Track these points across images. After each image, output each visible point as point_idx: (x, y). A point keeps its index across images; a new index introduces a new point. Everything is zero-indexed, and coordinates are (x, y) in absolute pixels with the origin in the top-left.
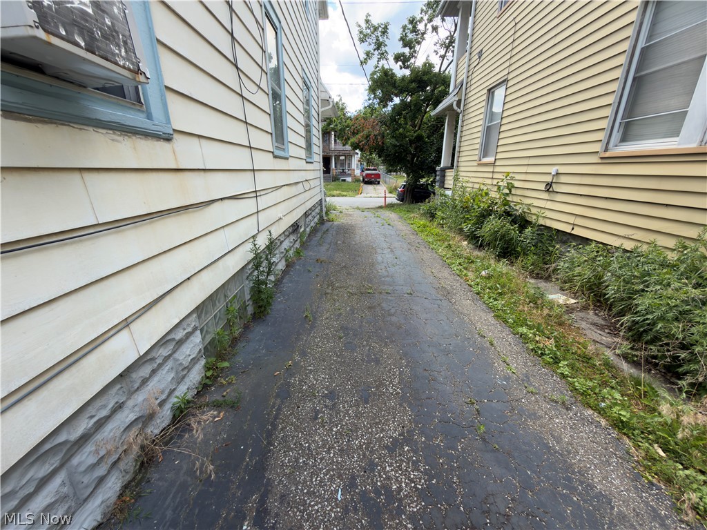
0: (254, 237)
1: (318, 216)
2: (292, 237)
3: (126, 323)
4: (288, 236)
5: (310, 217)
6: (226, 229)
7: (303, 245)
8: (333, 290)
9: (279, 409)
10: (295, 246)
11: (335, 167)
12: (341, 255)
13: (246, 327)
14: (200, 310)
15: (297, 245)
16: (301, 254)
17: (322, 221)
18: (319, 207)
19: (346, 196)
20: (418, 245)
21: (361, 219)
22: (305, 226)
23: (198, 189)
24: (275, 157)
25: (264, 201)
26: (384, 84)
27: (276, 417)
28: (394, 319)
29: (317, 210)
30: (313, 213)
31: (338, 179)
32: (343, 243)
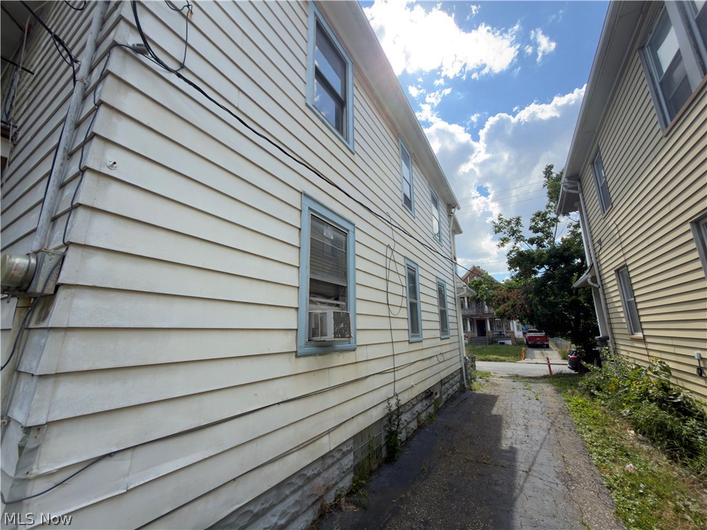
0: (389, 399)
1: (458, 384)
2: (425, 402)
3: (329, 432)
4: (421, 401)
5: (447, 385)
6: (374, 392)
7: (438, 411)
8: (452, 454)
9: (390, 519)
10: (428, 411)
11: (491, 329)
12: (471, 425)
13: (380, 466)
14: (355, 438)
15: (431, 410)
16: (434, 418)
17: (463, 389)
18: (459, 376)
19: (504, 361)
20: (562, 427)
21: (508, 390)
22: (440, 393)
23: (363, 370)
24: (410, 343)
25: (399, 375)
26: (521, 261)
27: (387, 522)
28: (498, 489)
29: (457, 378)
30: (451, 382)
31: (496, 342)
32: (478, 413)
